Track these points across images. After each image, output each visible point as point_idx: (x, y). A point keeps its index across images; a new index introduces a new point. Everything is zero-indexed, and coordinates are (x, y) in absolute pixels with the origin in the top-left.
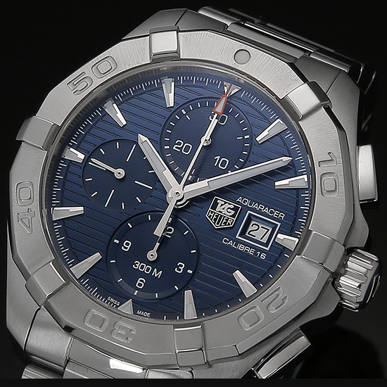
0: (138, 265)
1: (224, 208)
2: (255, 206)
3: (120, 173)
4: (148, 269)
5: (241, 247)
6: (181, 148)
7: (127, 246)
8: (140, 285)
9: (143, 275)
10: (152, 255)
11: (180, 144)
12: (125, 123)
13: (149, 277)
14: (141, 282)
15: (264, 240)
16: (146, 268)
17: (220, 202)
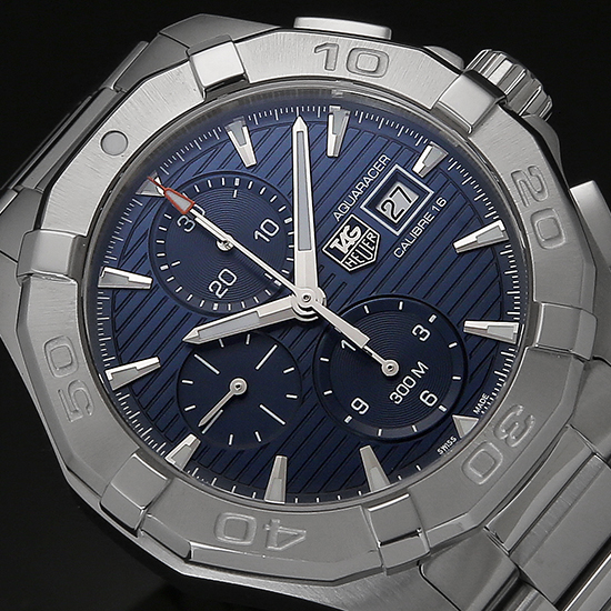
0: (397, 396)
1: (346, 240)
2: (356, 194)
3: (238, 385)
4: (409, 382)
5: (417, 232)
6: (224, 286)
7: (360, 405)
8: (431, 400)
9: (415, 392)
10: (389, 367)
11: (216, 287)
12: (156, 360)
13: (423, 383)
14: (427, 398)
15: (414, 197)
16: (406, 385)
17: (335, 244)
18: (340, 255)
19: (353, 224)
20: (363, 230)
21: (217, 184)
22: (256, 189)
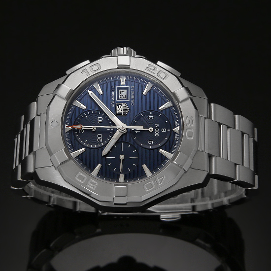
0: (157, 134)
1: (119, 109)
2: (113, 99)
3: (122, 157)
5: (132, 97)
6: (101, 138)
7: (151, 142)
8: (165, 130)
9: (160, 131)
10: (151, 129)
11: (99, 140)
12: (99, 165)
13: (160, 128)
14: (163, 130)
15: (126, 91)
16: (157, 131)
17: (118, 112)
18: (121, 114)
19: (118, 105)
20: (121, 105)
21: (81, 118)
22: (90, 113)
